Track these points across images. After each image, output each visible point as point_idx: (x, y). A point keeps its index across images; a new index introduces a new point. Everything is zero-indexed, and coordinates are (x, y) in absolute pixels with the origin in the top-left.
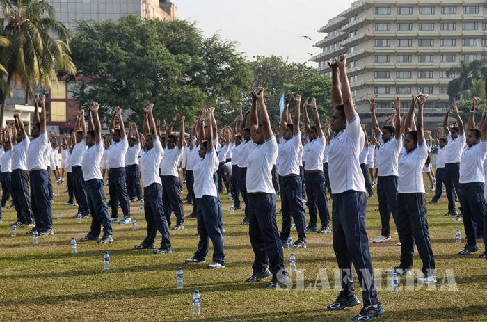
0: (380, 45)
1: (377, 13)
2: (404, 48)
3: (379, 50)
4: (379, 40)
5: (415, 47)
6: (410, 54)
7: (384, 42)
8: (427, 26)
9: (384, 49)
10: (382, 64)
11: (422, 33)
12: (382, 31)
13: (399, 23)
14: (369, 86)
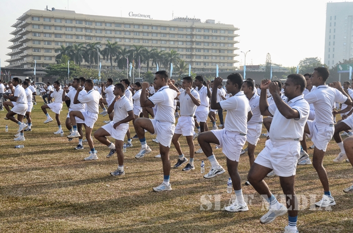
0: (35, 35)
1: (33, 20)
2: (47, 38)
3: (34, 38)
4: (35, 33)
5: (53, 38)
6: (51, 41)
7: (37, 35)
8: (59, 28)
9: (37, 38)
10: (37, 45)
11: (56, 32)
12: (36, 29)
13: (45, 26)
14: (30, 55)
